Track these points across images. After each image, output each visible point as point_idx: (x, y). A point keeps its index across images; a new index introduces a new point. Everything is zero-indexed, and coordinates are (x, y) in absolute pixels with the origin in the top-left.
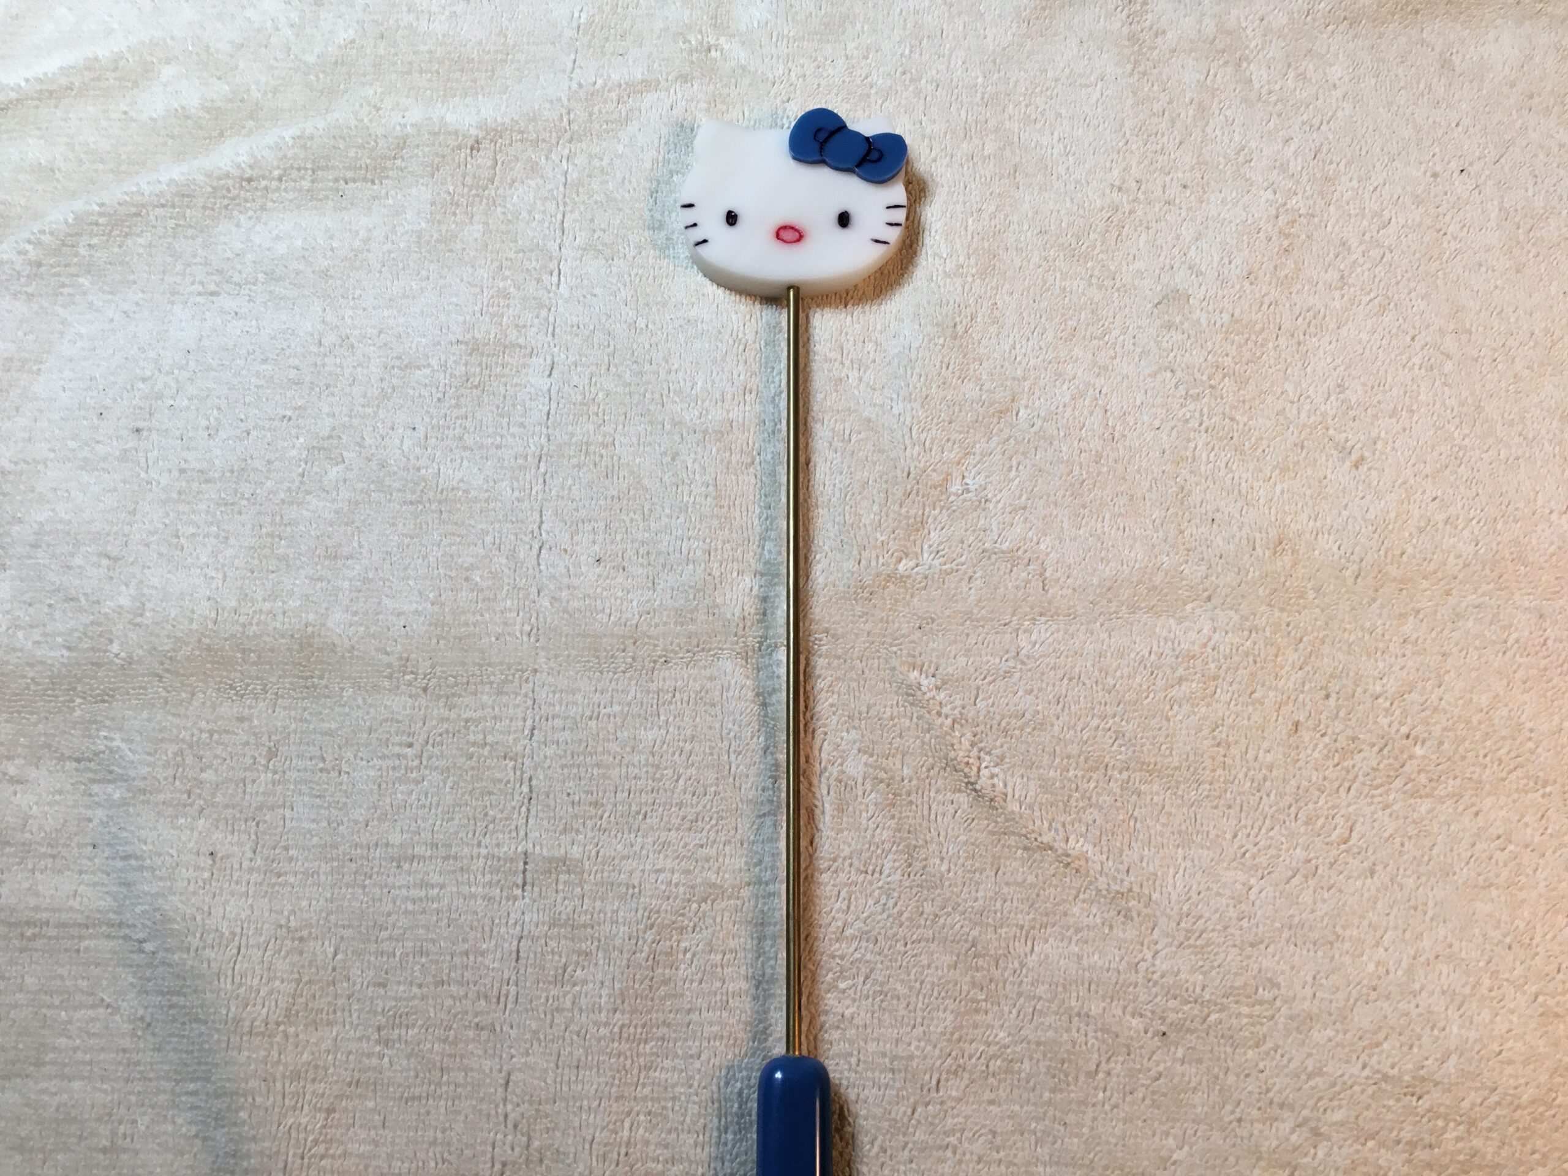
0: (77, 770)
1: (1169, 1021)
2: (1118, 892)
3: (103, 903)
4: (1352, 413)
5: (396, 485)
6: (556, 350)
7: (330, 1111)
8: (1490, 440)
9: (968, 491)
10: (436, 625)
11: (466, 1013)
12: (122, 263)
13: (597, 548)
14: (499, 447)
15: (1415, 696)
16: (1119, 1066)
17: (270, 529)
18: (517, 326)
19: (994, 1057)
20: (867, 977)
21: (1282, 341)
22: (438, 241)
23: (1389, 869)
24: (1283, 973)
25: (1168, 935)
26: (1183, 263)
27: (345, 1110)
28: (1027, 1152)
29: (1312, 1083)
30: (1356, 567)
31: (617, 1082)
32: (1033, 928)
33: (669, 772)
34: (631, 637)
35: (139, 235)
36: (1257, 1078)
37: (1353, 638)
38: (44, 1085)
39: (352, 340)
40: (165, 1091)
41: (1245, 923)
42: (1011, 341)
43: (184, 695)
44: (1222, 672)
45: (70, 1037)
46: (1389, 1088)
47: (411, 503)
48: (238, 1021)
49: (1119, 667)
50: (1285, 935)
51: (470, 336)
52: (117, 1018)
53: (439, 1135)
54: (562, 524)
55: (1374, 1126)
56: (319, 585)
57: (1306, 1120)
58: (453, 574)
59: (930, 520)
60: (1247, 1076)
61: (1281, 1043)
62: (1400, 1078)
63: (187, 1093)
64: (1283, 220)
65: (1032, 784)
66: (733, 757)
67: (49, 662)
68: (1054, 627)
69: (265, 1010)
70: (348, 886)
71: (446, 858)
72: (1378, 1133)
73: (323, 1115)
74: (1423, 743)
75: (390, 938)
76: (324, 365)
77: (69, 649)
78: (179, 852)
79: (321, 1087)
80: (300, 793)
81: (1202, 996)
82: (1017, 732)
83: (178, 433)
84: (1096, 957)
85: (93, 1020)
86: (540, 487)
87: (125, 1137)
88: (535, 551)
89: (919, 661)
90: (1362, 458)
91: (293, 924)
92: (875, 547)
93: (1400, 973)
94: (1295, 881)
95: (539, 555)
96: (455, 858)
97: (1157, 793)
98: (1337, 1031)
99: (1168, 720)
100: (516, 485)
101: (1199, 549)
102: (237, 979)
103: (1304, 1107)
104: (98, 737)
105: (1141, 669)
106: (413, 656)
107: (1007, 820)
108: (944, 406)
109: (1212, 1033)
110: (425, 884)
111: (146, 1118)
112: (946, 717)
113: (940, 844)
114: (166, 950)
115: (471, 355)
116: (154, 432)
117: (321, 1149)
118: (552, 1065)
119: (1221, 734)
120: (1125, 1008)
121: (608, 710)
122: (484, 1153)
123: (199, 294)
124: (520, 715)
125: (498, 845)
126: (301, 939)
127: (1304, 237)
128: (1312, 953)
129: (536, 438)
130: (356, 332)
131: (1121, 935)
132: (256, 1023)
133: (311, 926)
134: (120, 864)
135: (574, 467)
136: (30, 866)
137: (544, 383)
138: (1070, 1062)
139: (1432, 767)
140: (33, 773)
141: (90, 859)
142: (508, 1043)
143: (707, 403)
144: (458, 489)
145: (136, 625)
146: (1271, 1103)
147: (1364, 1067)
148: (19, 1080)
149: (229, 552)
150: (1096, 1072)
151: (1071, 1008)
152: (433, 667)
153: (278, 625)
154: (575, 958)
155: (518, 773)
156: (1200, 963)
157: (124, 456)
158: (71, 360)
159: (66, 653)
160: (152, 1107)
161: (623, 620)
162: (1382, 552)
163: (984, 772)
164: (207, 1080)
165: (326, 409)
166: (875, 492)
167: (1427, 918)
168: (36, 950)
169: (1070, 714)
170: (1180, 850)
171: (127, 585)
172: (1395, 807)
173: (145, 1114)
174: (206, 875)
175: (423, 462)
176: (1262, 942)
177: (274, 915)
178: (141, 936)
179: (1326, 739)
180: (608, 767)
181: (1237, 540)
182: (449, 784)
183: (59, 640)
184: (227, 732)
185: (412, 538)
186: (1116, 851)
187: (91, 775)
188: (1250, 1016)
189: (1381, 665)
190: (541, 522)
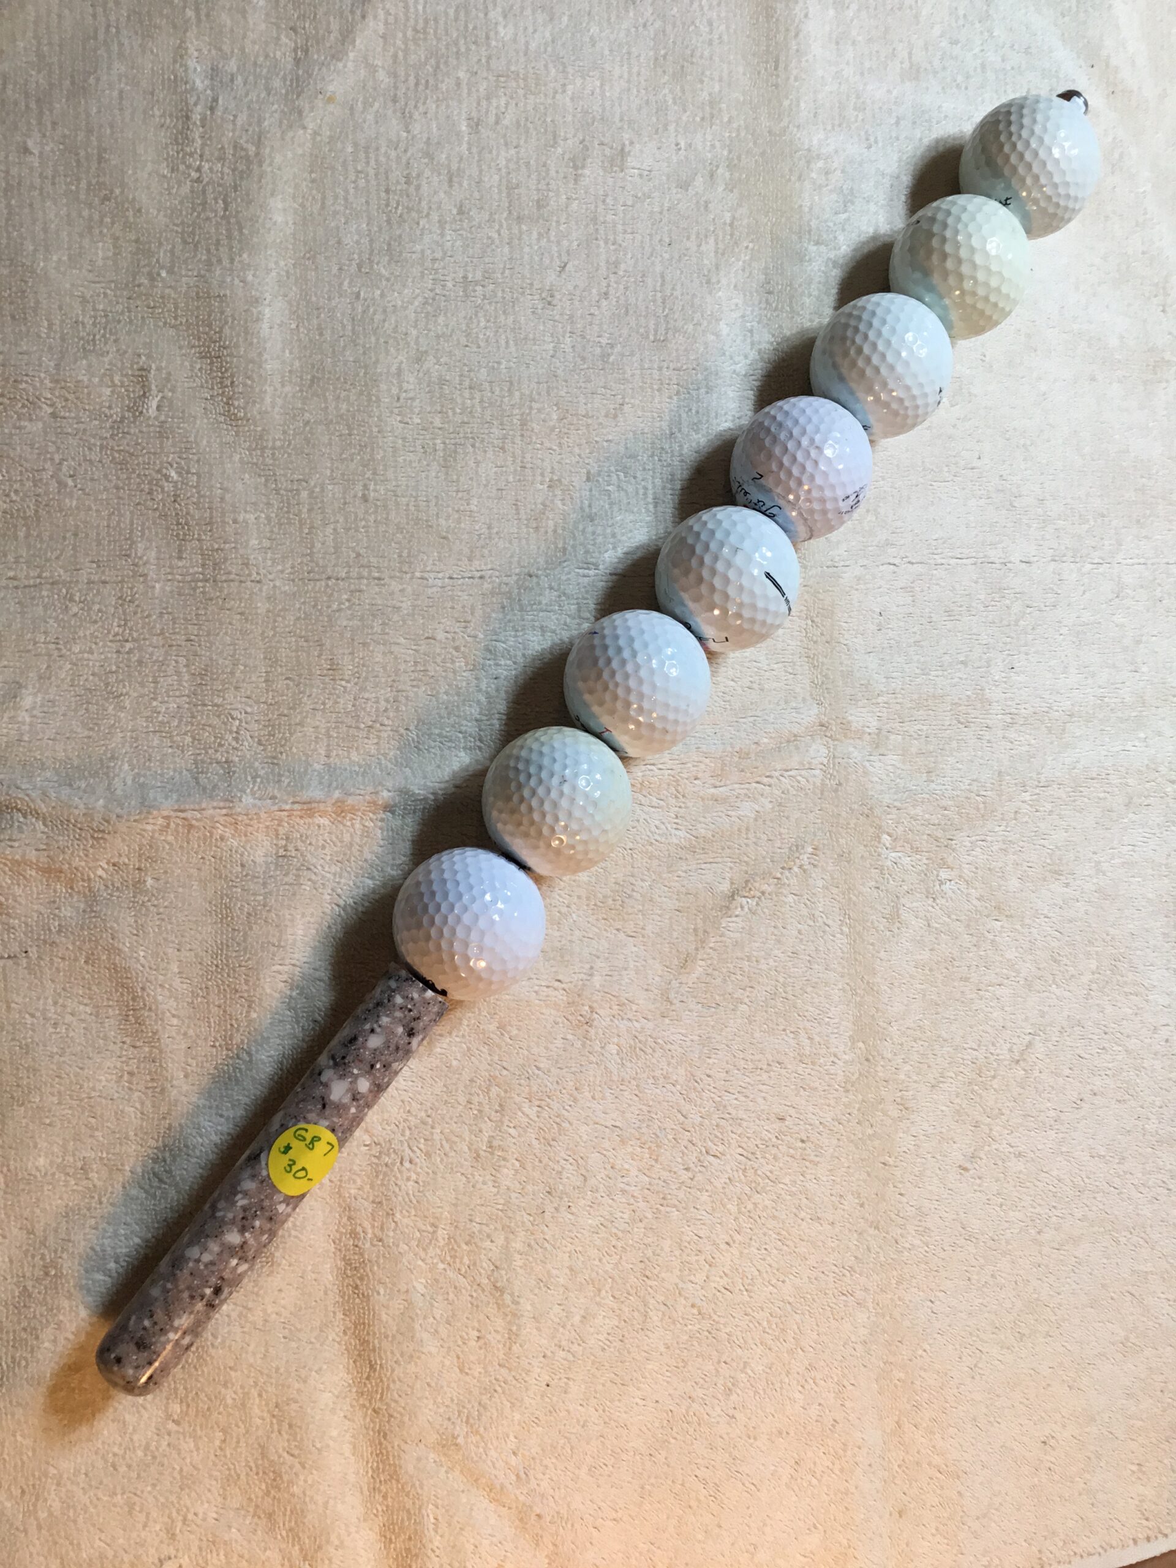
4: (1000, 1163)
8: (982, 1261)
9: (941, 884)
21: (1052, 1113)
30: (892, 1163)
32: (643, 936)
33: (738, 675)
34: (831, 639)
42: (1050, 915)
44: (818, 1068)
49: (819, 995)
54: (912, 579)
59: (919, 857)
65: (738, 935)
66: (752, 719)
82: (773, 924)
88: (892, 561)
89: (820, 853)
90: (968, 1170)
91: (625, 407)
92: (899, 817)
94: (680, 1116)
95: (890, 564)
99: (784, 1030)
100: (939, 542)
105: (819, 1012)
107: (714, 918)
108: (1000, 864)
109: (583, 1058)
112: (782, 874)
119: (776, 1067)
129: (975, 556)
131: (642, 997)
134: (658, 271)
135: (953, 587)
136: (653, 195)
137: (1016, 557)
138: (562, 962)
141: (660, 241)
142: (556, 573)
143: (1004, 685)
144: (934, 497)
161: (843, 632)
163: (745, 902)
165: (990, 388)
166: (939, 816)
170: (697, 1038)
172: (731, 1187)
175: (956, 469)
177: (631, 391)
179: (774, 1140)
185: (898, 465)
188: (594, 1084)
189: (825, 1179)
190: (913, 564)
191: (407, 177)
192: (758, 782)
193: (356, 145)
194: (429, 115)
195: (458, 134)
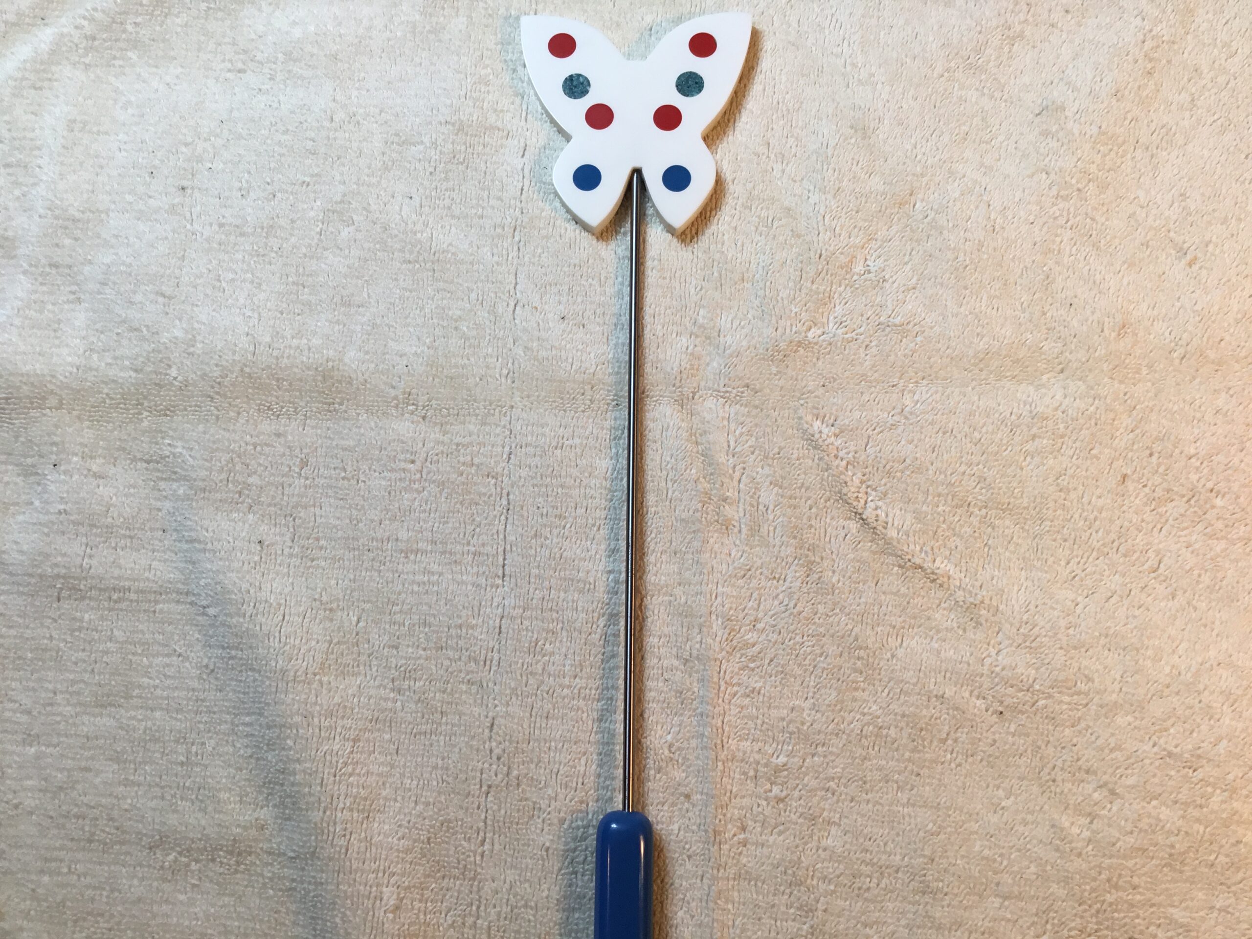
0: (147, 469)
1: (1005, 703)
2: (972, 604)
3: (172, 576)
4: (1190, 219)
5: (397, 246)
6: (528, 134)
7: (355, 741)
9: (869, 272)
10: (432, 366)
11: (461, 671)
12: (164, 40)
13: (561, 307)
14: (482, 217)
15: (1220, 458)
16: (964, 736)
17: (295, 279)
18: (495, 111)
19: (868, 724)
20: (772, 660)
21: (1139, 152)
22: (430, 32)
23: (1187, 594)
24: (1097, 671)
25: (1009, 638)
26: (1061, 79)
27: (368, 741)
28: (890, 796)
29: (1113, 756)
30: (1182, 351)
31: (575, 730)
32: (903, 628)
34: (589, 383)
35: (177, 16)
36: (1071, 751)
37: (1176, 408)
38: (133, 713)
39: (358, 117)
40: (226, 722)
41: (1071, 631)
42: (913, 142)
43: (232, 414)
44: (1068, 432)
45: (150, 678)
46: (1172, 762)
47: (410, 262)
48: (284, 672)
49: (984, 424)
50: (1103, 641)
51: (455, 118)
52: (187, 664)
53: (440, 762)
54: (533, 286)
55: (1159, 790)
56: (337, 327)
57: (1105, 784)
58: (445, 324)
59: (836, 296)
60: (1063, 748)
61: (1091, 724)
62: (1181, 755)
63: (243, 724)
64: (1149, 44)
65: (908, 516)
66: (670, 484)
67: (120, 381)
68: (934, 389)
69: (305, 663)
70: (367, 570)
71: (444, 553)
72: (1160, 795)
73: (351, 743)
74: (1223, 496)
75: (401, 612)
76: (335, 139)
77: (136, 371)
78: (235, 539)
79: (348, 723)
80: (327, 496)
81: (1032, 686)
82: (898, 474)
83: (216, 193)
84: (952, 652)
85: (168, 665)
86: (515, 254)
87: (196, 753)
88: (511, 307)
89: (822, 413)
90: (1196, 258)
91: (324, 599)
92: (790, 318)
93: (1189, 675)
94: (1113, 600)
95: (514, 311)
96: (451, 553)
97: (1008, 527)
98: (1136, 718)
99: (1022, 469)
100: (495, 251)
101: (1058, 329)
102: (283, 639)
103: (1105, 773)
104: (163, 444)
105: (1003, 427)
106: (414, 391)
107: (886, 543)
108: (852, 198)
109: (1039, 715)
110: (426, 571)
111: (213, 742)
112: (842, 459)
113: (833, 560)
114: (226, 615)
115: (457, 134)
116: (196, 190)
117: (350, 768)
118: (528, 714)
119: (1064, 482)
120: (972, 692)
121: (570, 442)
122: (474, 778)
123: (229, 71)
124: (500, 442)
125: (483, 545)
126: (331, 610)
127: (1164, 61)
128: (1121, 657)
129: (512, 211)
130: (361, 111)
131: (973, 636)
132: (299, 673)
133: (338, 600)
134: (186, 546)
135: (543, 238)
136: (113, 545)
137: (518, 162)
138: (927, 730)
139: (1228, 516)
140: (112, 471)
141: (160, 541)
142: (492, 696)
144: (448, 252)
145: (189, 354)
146: (1080, 769)
147: (1154, 746)
148: (113, 709)
149: (262, 296)
150: (946, 739)
151: (931, 692)
152: (429, 400)
153: (305, 359)
154: (544, 635)
155: (499, 489)
156: (1034, 661)
157: (173, 210)
158: (124, 125)
159: (133, 374)
160: (215, 733)
161: (583, 369)
162: (1205, 339)
163: (871, 505)
164: (261, 714)
165: (338, 177)
166: (792, 270)
167: (1214, 634)
168: (121, 610)
169: (942, 461)
170: (1023, 572)
171: (180, 320)
172: (1197, 546)
173: (211, 738)
174: (257, 558)
175: (418, 227)
176: (1083, 646)
177: (309, 591)
178: (204, 603)
179: (1147, 490)
180: (570, 488)
181: (1089, 322)
182: (444, 495)
183: (127, 363)
184: (267, 445)
185: (411, 291)
186: (973, 570)
187: (159, 474)
188: (1069, 704)
189: (1196, 431)
190: (516, 284)
191: (77, 817)
192: (739, 481)
193: (42, 872)
194: (18, 788)
195: (38, 757)
